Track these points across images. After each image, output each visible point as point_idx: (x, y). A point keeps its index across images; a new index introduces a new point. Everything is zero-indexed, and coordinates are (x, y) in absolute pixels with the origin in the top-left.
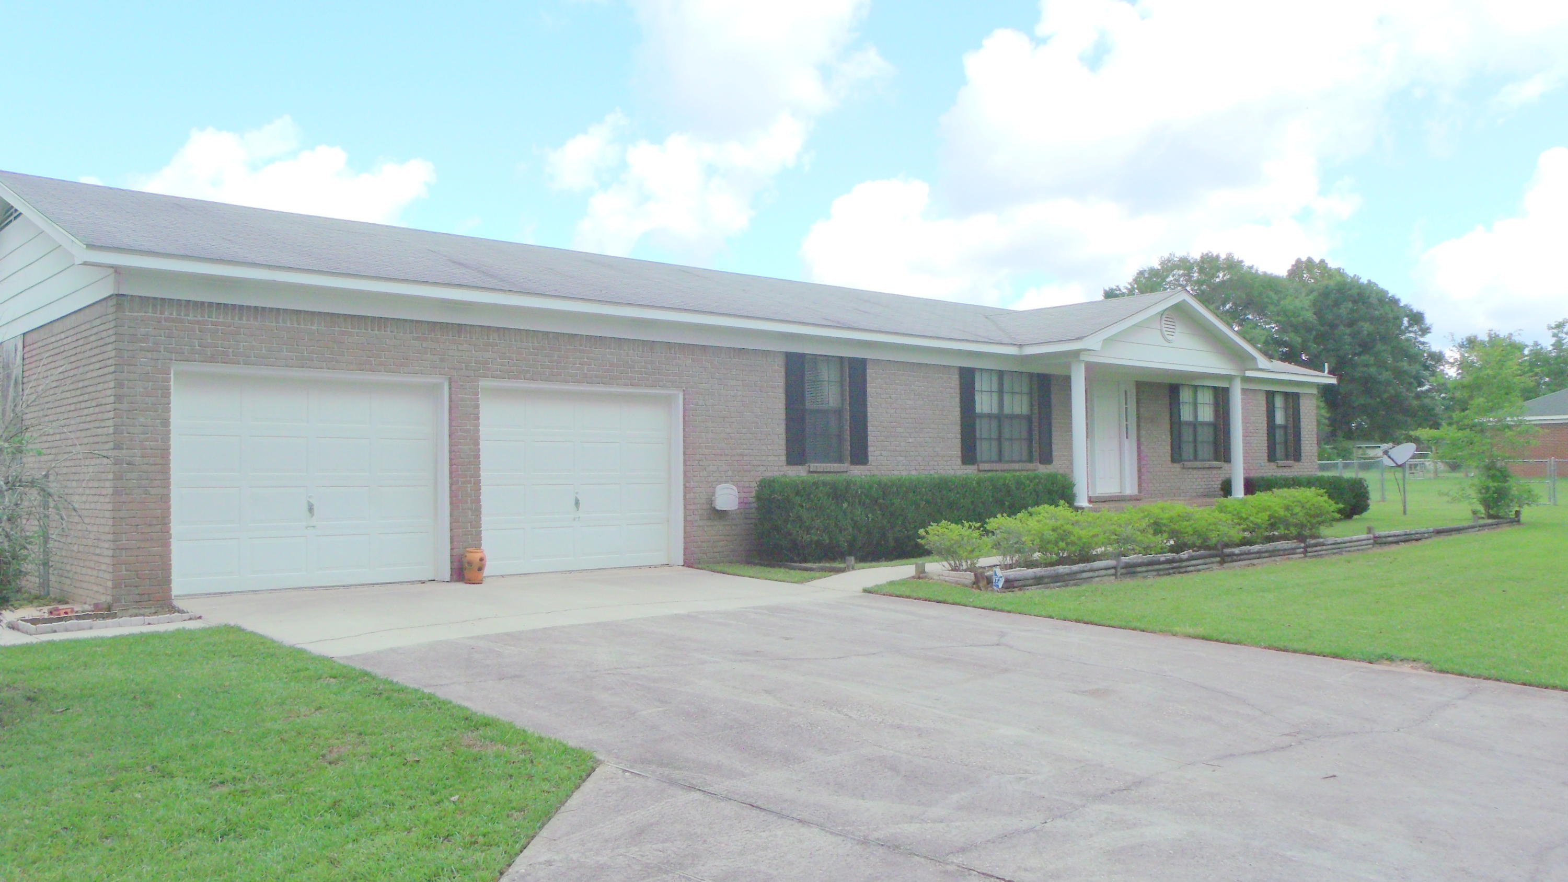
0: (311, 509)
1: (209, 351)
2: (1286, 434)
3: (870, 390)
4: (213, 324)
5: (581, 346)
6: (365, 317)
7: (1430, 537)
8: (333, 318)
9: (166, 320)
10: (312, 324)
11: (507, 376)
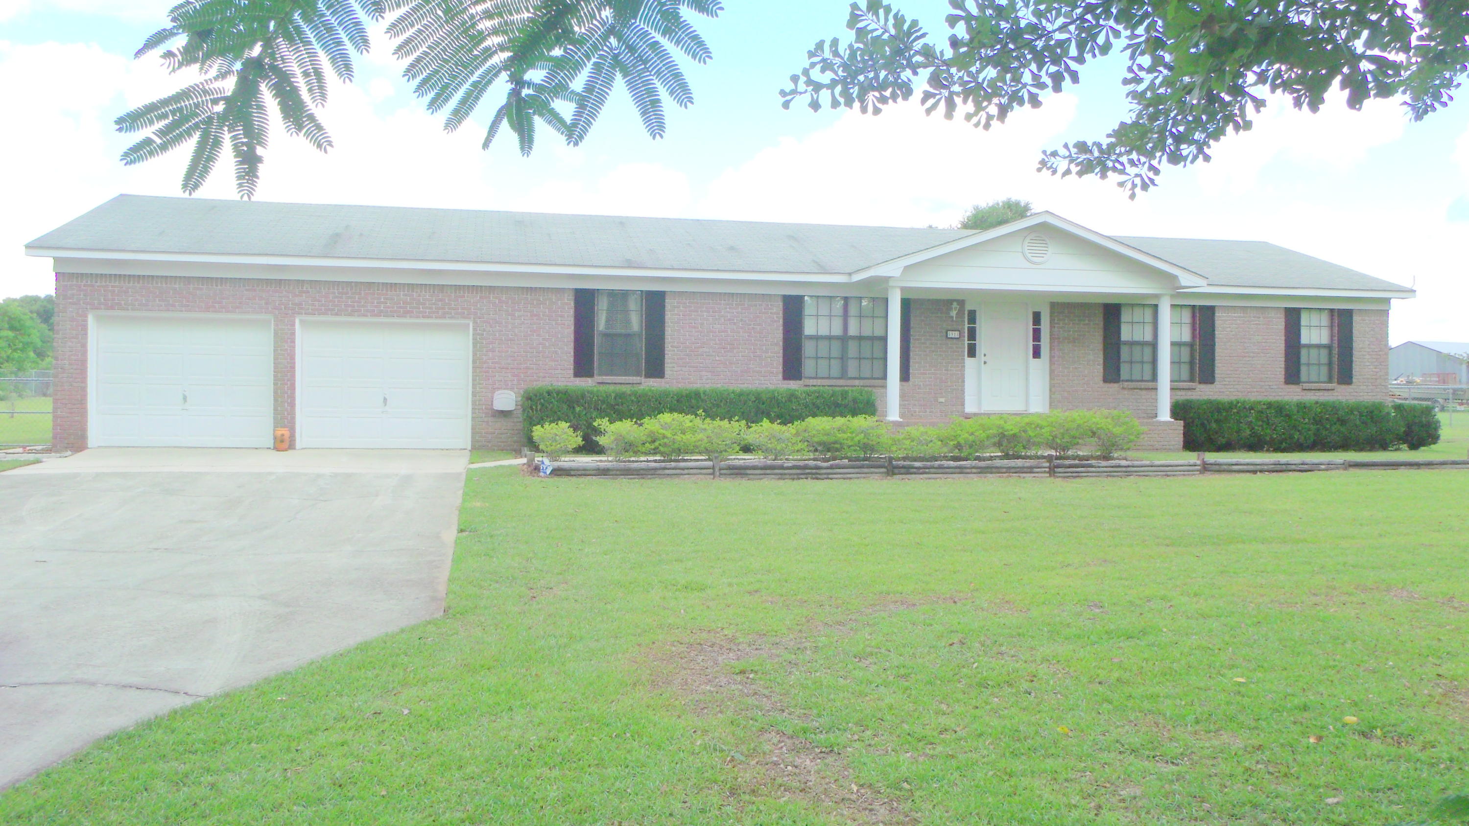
0: (185, 399)
1: (110, 303)
2: (1330, 354)
3: (668, 316)
4: (112, 286)
5: (378, 290)
6: (212, 278)
7: (1337, 468)
8: (188, 280)
9: (85, 286)
10: (175, 283)
11: (316, 313)
